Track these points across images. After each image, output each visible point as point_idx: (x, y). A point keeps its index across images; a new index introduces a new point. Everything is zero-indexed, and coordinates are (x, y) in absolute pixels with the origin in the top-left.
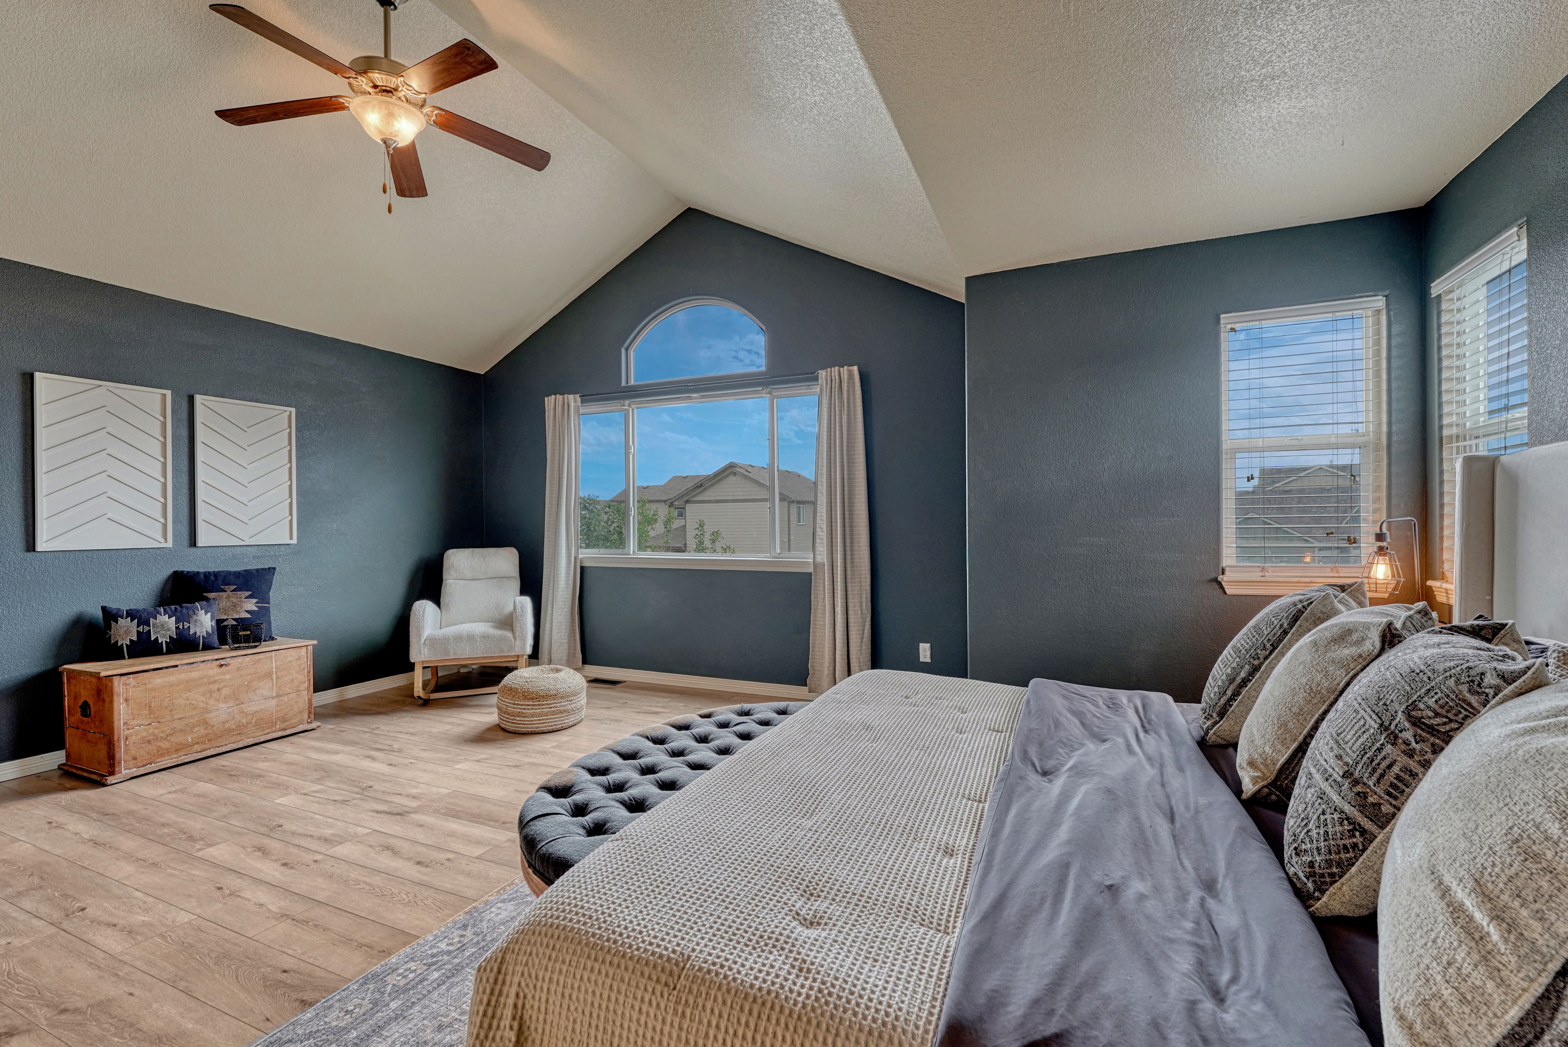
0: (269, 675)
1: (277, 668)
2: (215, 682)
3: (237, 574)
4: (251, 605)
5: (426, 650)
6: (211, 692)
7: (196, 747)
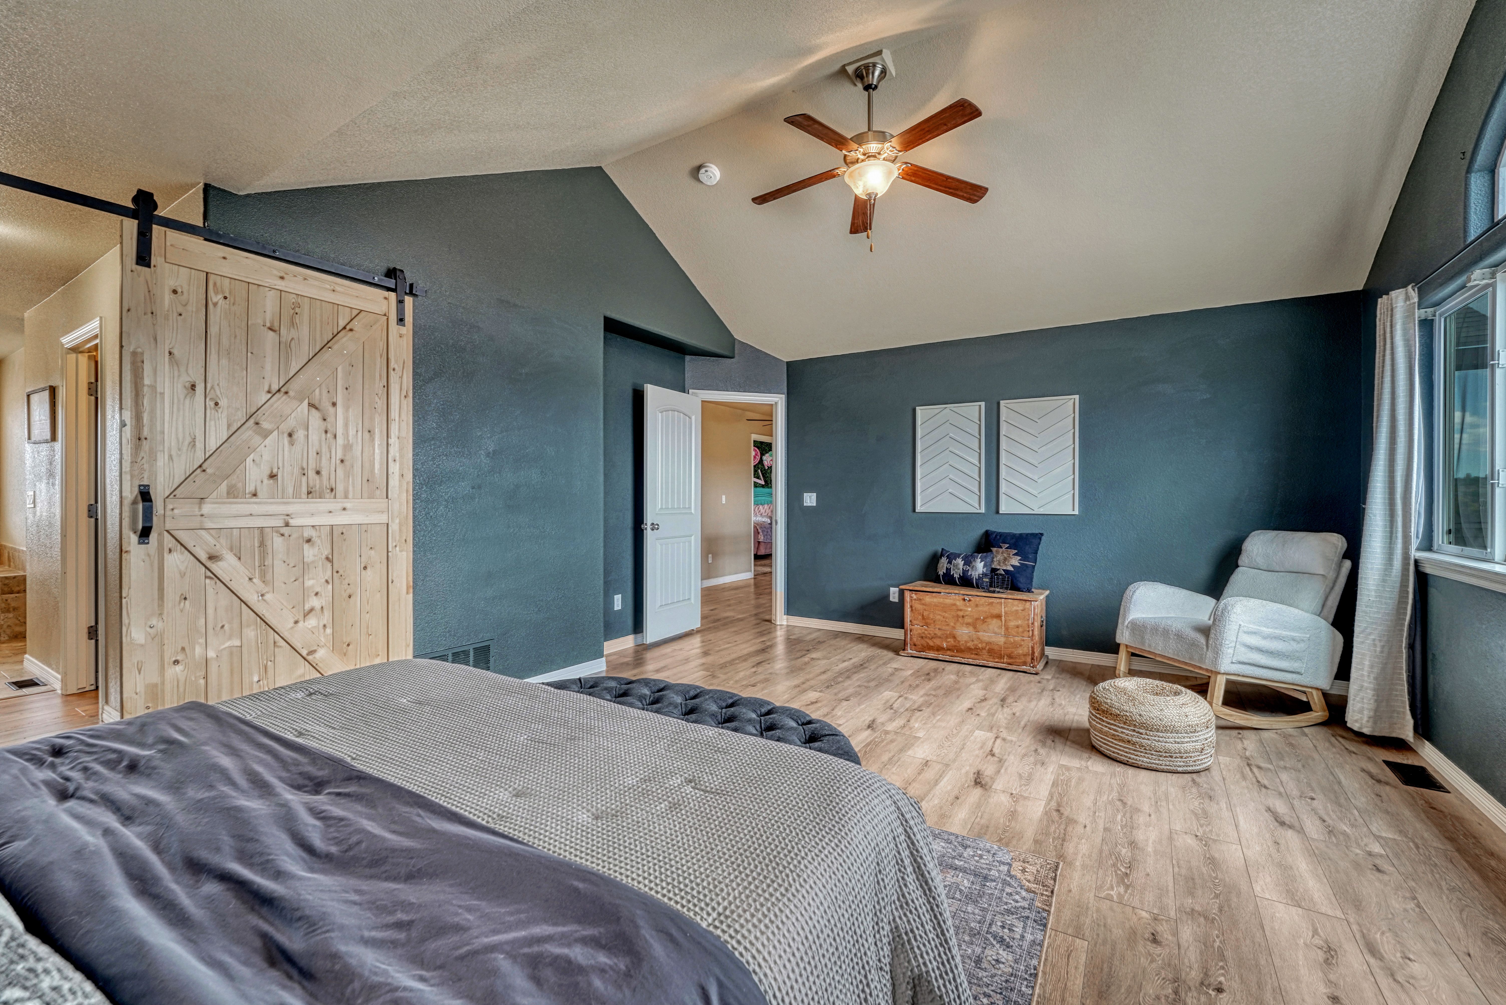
0: (999, 617)
1: (1006, 613)
2: (961, 610)
3: (1013, 536)
4: (1015, 561)
5: (1127, 633)
6: (958, 616)
7: (949, 653)
